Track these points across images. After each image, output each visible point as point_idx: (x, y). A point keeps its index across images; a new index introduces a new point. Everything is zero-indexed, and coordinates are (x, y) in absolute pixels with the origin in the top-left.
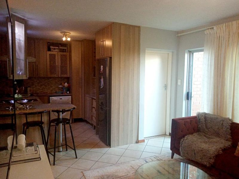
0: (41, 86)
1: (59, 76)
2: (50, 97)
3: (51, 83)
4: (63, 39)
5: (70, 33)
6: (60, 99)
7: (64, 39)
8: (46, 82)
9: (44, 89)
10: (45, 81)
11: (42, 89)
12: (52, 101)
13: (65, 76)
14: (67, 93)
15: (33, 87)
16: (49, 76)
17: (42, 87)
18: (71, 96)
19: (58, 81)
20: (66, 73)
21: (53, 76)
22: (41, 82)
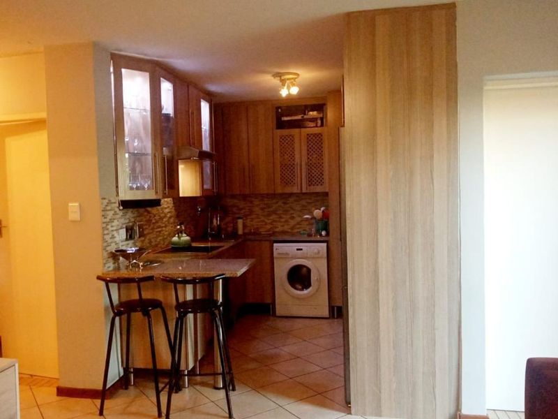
0: (269, 215)
1: (304, 191)
2: (275, 245)
3: (292, 209)
4: (281, 92)
5: (298, 75)
6: (298, 250)
7: (284, 93)
8: (280, 206)
9: (275, 223)
10: (277, 202)
11: (271, 224)
12: (279, 254)
13: (319, 189)
14: (321, 235)
15: (252, 219)
16: (279, 191)
17: (271, 218)
18: (325, 245)
19: (307, 203)
20: (321, 182)
21: (288, 190)
22: (269, 207)
